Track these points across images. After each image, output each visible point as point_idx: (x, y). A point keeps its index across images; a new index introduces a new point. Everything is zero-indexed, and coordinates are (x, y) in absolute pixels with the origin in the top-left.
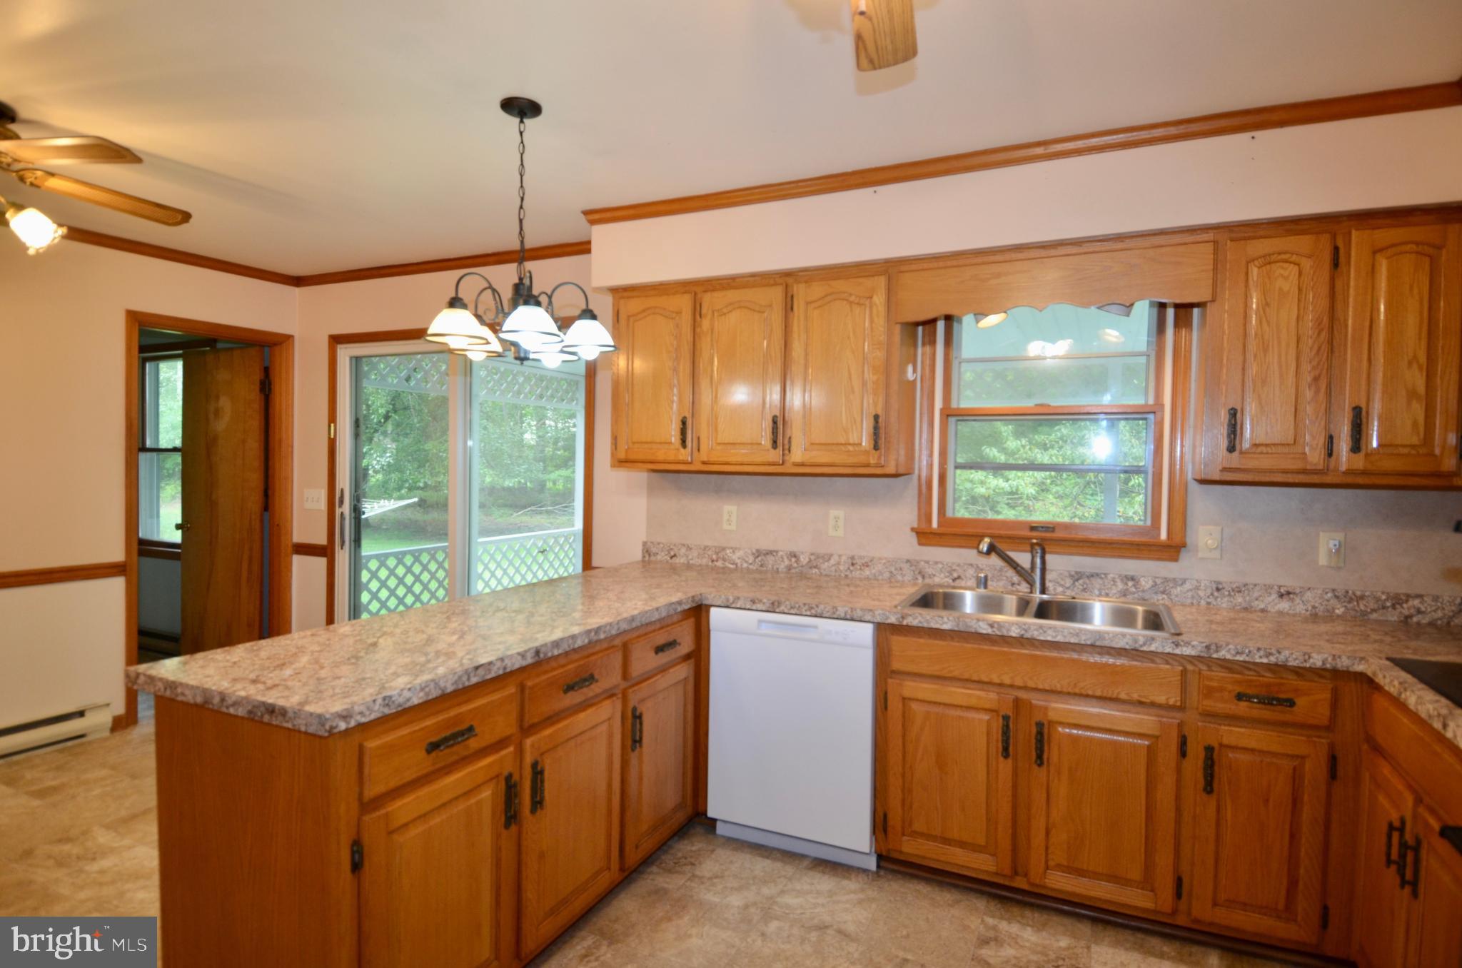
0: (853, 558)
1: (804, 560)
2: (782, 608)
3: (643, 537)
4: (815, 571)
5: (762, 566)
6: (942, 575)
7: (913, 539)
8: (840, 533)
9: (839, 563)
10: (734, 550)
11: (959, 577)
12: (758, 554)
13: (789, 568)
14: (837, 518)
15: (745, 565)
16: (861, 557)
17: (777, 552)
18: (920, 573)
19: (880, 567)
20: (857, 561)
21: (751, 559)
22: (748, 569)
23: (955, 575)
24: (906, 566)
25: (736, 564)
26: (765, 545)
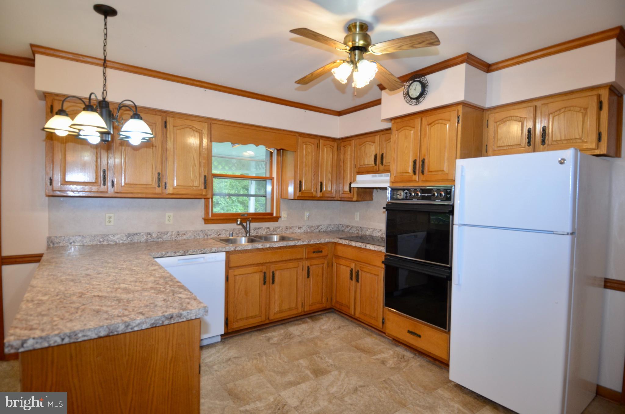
0: (178, 232)
1: (154, 235)
2: (189, 253)
3: (46, 234)
4: (160, 240)
5: (131, 241)
6: (214, 234)
7: (203, 222)
8: (171, 222)
9: (172, 235)
10: (114, 235)
11: (220, 234)
12: (129, 235)
13: (147, 240)
14: (169, 217)
15: (121, 242)
16: (182, 231)
17: (140, 233)
18: (206, 234)
19: (190, 234)
20: (181, 233)
21: (125, 238)
22: (123, 243)
23: (219, 234)
24: (200, 233)
25: (116, 242)
26: (132, 231)
